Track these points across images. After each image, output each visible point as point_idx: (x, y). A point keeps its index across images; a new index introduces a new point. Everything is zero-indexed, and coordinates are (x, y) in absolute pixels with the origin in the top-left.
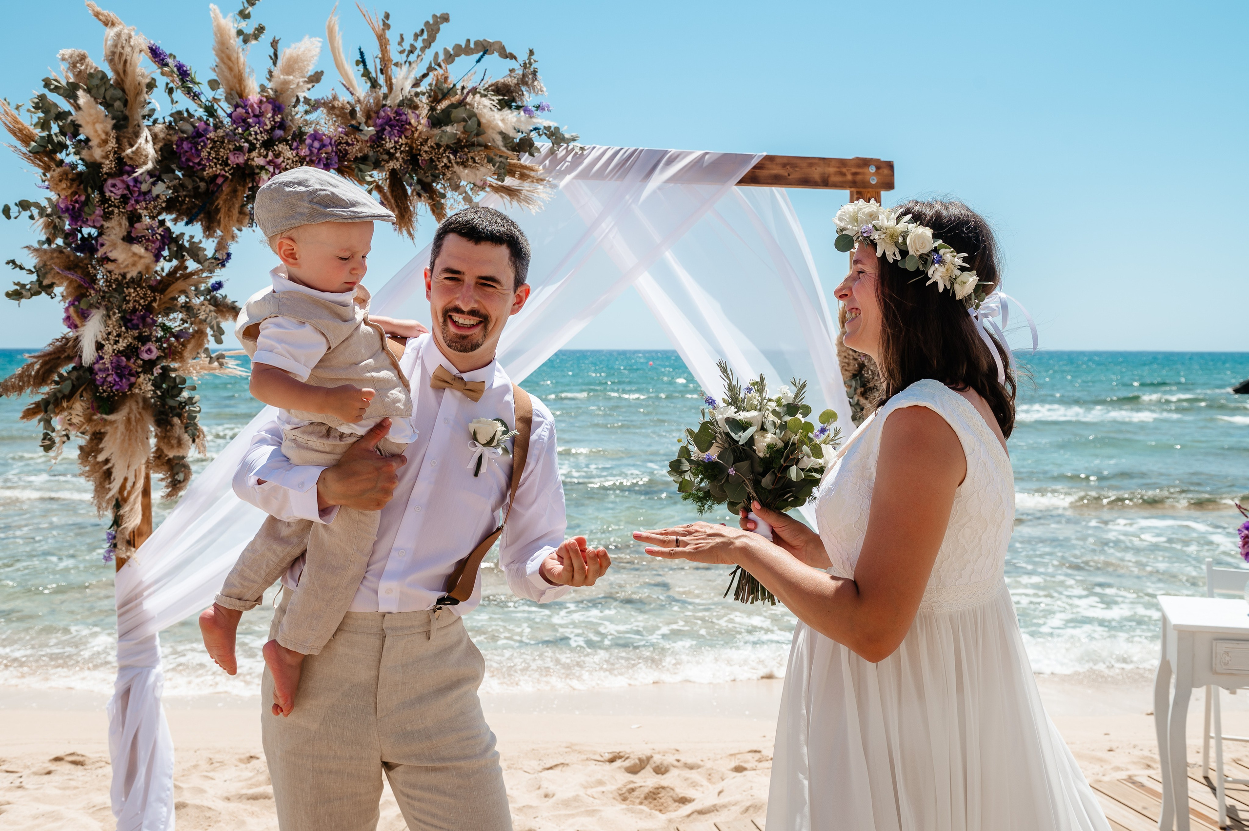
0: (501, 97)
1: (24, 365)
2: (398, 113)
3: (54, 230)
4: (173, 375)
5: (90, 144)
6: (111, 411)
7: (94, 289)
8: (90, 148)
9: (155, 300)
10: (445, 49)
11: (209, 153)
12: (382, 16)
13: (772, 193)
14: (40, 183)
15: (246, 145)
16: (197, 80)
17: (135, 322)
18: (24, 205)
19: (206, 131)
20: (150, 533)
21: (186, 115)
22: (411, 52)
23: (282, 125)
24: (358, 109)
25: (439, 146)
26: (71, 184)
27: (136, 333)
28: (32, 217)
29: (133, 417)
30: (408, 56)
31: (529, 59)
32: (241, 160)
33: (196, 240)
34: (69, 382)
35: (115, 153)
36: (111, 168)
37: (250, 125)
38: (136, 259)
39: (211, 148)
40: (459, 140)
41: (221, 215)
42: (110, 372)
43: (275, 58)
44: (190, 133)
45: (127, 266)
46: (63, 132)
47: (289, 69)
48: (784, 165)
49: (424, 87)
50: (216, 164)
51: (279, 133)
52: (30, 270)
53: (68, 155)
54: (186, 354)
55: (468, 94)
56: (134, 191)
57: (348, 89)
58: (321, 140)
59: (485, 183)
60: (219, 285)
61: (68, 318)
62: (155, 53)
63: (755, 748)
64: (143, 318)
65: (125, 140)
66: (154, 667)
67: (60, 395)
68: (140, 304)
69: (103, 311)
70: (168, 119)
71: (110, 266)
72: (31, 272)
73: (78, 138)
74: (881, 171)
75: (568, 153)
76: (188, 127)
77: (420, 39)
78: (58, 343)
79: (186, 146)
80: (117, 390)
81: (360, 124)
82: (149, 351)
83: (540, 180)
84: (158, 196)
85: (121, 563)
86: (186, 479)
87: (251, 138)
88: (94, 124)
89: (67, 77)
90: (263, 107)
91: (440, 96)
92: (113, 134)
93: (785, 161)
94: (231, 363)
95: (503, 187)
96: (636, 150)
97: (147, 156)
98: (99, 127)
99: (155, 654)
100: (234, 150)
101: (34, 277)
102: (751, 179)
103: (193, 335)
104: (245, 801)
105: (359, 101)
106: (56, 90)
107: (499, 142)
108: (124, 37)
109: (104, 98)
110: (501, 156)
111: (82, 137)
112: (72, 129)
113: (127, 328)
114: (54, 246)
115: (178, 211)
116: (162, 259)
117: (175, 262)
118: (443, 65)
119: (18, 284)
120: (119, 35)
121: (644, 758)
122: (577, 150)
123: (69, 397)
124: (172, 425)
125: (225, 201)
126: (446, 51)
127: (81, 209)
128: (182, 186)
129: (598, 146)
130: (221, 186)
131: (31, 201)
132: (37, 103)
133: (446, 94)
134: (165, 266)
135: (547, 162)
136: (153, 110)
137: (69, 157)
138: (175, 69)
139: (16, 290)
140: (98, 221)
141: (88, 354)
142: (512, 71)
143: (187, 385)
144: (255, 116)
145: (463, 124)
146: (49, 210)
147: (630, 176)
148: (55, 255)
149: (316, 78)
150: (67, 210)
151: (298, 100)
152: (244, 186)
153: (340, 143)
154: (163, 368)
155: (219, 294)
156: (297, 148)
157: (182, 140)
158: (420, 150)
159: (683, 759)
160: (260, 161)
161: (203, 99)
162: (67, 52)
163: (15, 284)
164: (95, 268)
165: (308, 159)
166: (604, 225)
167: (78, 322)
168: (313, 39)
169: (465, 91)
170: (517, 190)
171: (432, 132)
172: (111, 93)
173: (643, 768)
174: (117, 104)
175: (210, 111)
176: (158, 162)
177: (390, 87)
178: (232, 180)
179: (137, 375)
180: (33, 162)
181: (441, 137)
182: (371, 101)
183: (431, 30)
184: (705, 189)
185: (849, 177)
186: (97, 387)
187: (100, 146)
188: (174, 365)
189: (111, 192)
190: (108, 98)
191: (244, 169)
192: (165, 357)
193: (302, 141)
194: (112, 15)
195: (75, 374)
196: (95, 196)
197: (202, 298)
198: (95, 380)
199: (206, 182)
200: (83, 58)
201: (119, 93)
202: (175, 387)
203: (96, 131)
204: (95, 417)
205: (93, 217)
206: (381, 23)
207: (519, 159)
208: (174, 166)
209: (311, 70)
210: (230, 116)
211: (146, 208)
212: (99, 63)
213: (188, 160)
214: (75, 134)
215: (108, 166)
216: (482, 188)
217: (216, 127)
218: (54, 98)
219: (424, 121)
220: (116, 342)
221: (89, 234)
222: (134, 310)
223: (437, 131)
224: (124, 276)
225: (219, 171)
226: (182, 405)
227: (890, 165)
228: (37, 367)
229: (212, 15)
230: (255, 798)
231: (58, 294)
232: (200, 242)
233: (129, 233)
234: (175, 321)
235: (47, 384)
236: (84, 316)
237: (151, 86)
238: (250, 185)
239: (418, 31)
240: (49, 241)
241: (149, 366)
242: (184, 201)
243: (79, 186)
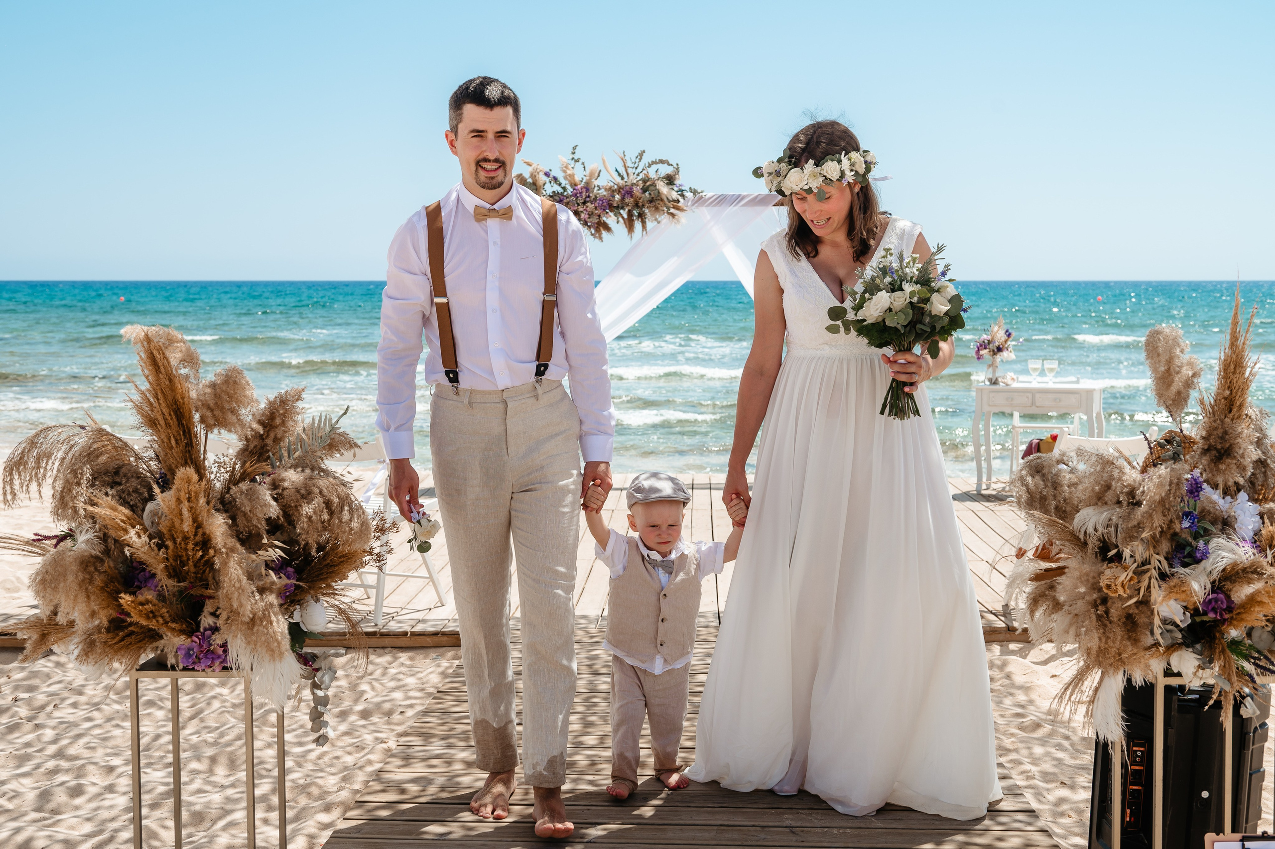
0: (667, 181)
2: (630, 189)
12: (623, 152)
16: (559, 180)
22: (635, 164)
23: (589, 196)
24: (615, 188)
25: (645, 200)
31: (677, 166)
37: (578, 197)
40: (652, 199)
43: (585, 169)
47: (590, 174)
49: (640, 177)
51: (587, 199)
55: (656, 180)
57: (612, 181)
58: (602, 201)
62: (546, 173)
70: (550, 195)
75: (699, 197)
77: (638, 159)
87: (578, 202)
90: (582, 189)
91: (645, 181)
95: (670, 213)
96: (727, 194)
100: (572, 205)
105: (617, 185)
107: (666, 200)
118: (647, 168)
122: (703, 196)
126: (647, 163)
136: (545, 191)
138: (552, 177)
142: (671, 170)
144: (580, 193)
145: (654, 191)
147: (724, 205)
151: (594, 186)
153: (609, 201)
156: (594, 204)
158: (638, 202)
160: (581, 209)
161: (562, 185)
165: (597, 208)
171: (642, 195)
175: (564, 189)
177: (628, 179)
181: (645, 197)
182: (620, 184)
183: (641, 155)
184: (759, 209)
193: (596, 201)
194: (532, 162)
206: (623, 155)
210: (571, 193)
216: (663, 214)
217: (566, 198)
219: (640, 191)
237: (545, 184)
239: (636, 156)
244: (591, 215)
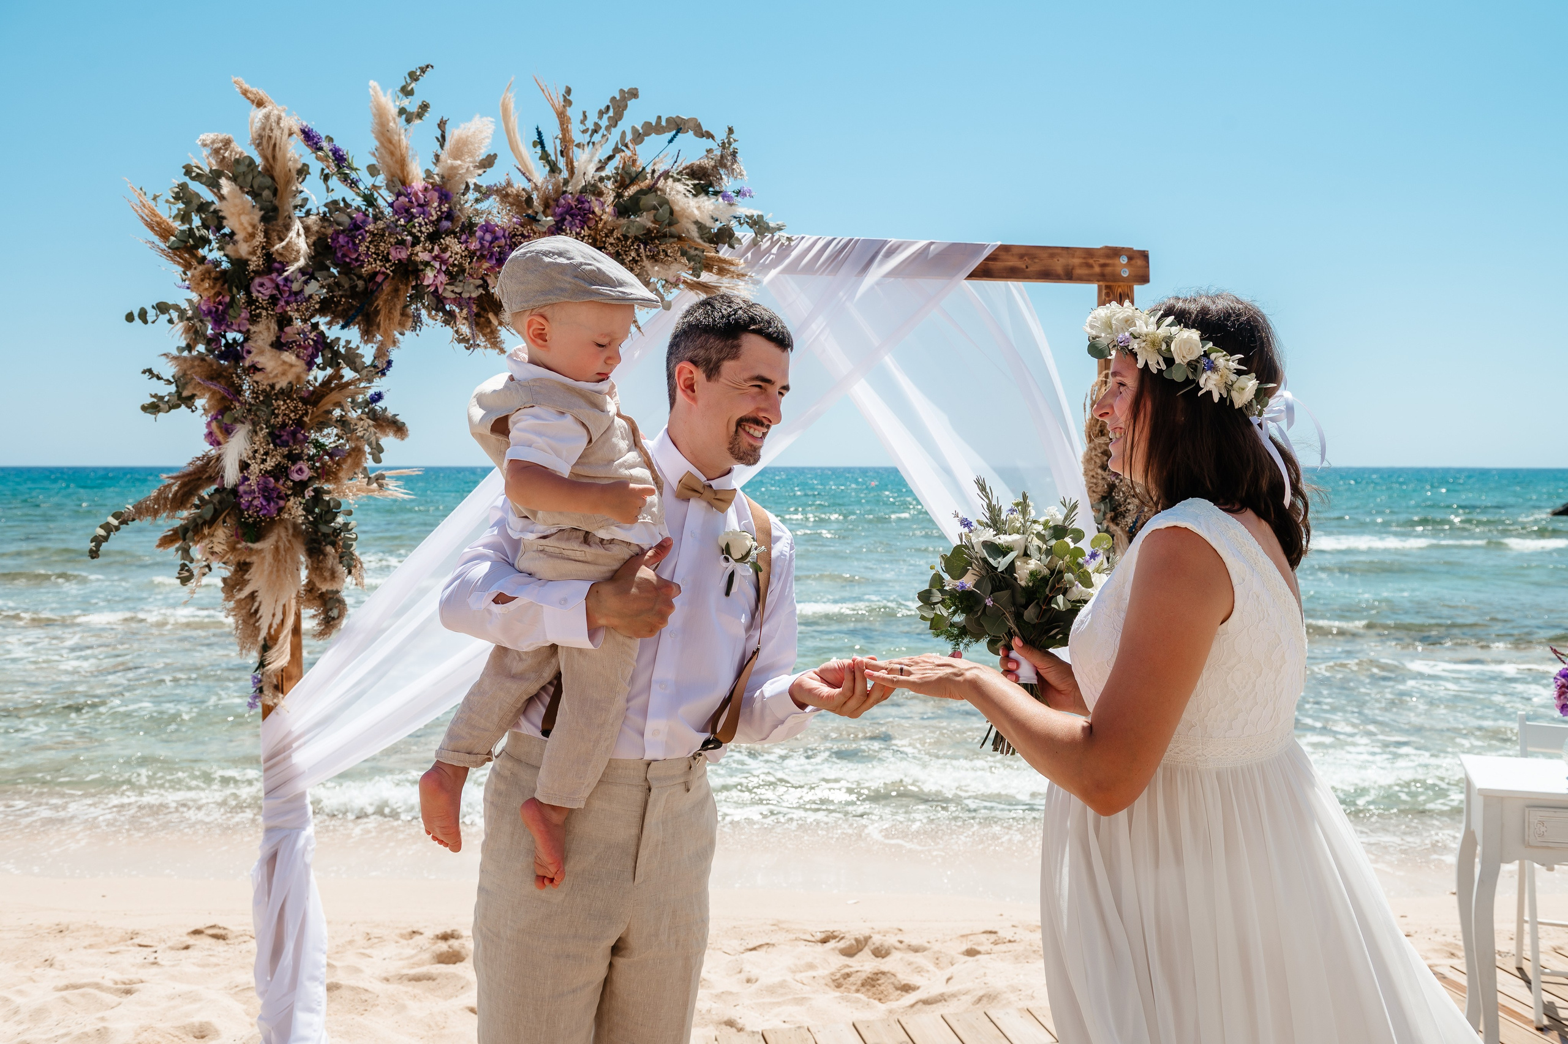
0: (696, 182)
1: (160, 486)
2: (580, 201)
3: (195, 335)
4: (327, 498)
5: (236, 238)
6: (257, 539)
7: (239, 401)
8: (235, 243)
9: (306, 414)
10: (633, 127)
11: (368, 248)
12: (563, 91)
13: (1008, 287)
14: (180, 282)
15: (409, 238)
16: (355, 166)
17: (285, 438)
18: (162, 308)
19: (365, 222)
20: (301, 677)
21: (342, 204)
22: (595, 131)
23: (449, 216)
24: (535, 197)
25: (626, 238)
26: (215, 284)
27: (285, 450)
28: (171, 321)
29: (281, 544)
30: (591, 136)
31: (728, 138)
32: (404, 255)
33: (353, 345)
34: (211, 506)
35: (263, 248)
36: (258, 265)
37: (413, 216)
38: (286, 367)
39: (370, 242)
40: (649, 231)
41: (381, 318)
42: (257, 494)
43: (442, 140)
44: (347, 225)
45: (276, 376)
46: (205, 226)
47: (457, 154)
48: (1021, 257)
49: (609, 170)
50: (375, 260)
51: (446, 224)
52: (168, 380)
53: (211, 251)
54: (342, 474)
55: (659, 178)
56: (284, 291)
57: (524, 174)
58: (493, 232)
59: (678, 279)
60: (378, 397)
61: (210, 434)
62: (309, 137)
63: (990, 929)
64: (294, 434)
65: (275, 234)
66: (304, 829)
67: (200, 521)
68: (290, 419)
69: (248, 427)
70: (322, 209)
71: (258, 377)
72: (169, 382)
73: (222, 232)
74: (1133, 262)
75: (773, 244)
76: (345, 219)
77: (605, 117)
78: (199, 463)
79: (342, 239)
80: (264, 515)
81: (537, 213)
82: (300, 470)
83: (741, 276)
84: (310, 296)
85: (267, 711)
86: (341, 616)
87: (414, 231)
88: (240, 215)
89: (209, 164)
90: (428, 195)
91: (628, 181)
92: (261, 226)
93: (1023, 251)
94: (391, 484)
95: (699, 283)
96: (851, 240)
97: (298, 252)
98: (245, 219)
99: (306, 813)
100: (396, 243)
101: (173, 388)
102: (984, 272)
103: (349, 454)
104: (406, 982)
105: (536, 188)
106: (198, 177)
107: (694, 233)
108: (273, 119)
109: (252, 186)
110: (696, 249)
111: (227, 230)
112: (216, 222)
113: (275, 446)
114: (195, 353)
115: (333, 313)
116: (315, 367)
117: (329, 371)
118: (630, 145)
119: (155, 396)
120: (267, 117)
121: (862, 938)
122: (783, 240)
123: (211, 522)
124: (325, 555)
125: (386, 301)
126: (634, 130)
127: (224, 312)
128: (338, 284)
129: (807, 236)
130: (381, 284)
131: (170, 303)
132: (177, 193)
133: (634, 180)
134: (318, 375)
135: (749, 255)
136: (306, 200)
137: (213, 253)
138: (330, 154)
139: (153, 403)
140: (244, 325)
141: (231, 475)
142: (709, 151)
143: (342, 508)
144: (420, 205)
145: (654, 212)
146: (190, 313)
147: (843, 270)
148: (196, 363)
149: (488, 162)
150: (210, 312)
151: (467, 187)
152: (407, 285)
153: (515, 235)
154: (315, 490)
155: (379, 406)
156: (466, 242)
157: (337, 233)
158: (605, 242)
159: (907, 940)
160: (424, 256)
161: (362, 188)
162: (209, 137)
163: (152, 396)
164: (240, 378)
165: (478, 253)
166: (814, 326)
167: (220, 438)
168: (484, 119)
169: (656, 175)
170: (715, 287)
171: (618, 222)
172: (259, 180)
173: (861, 950)
174: (266, 193)
175: (370, 200)
176: (311, 258)
177: (572, 172)
178: (393, 278)
179: (287, 498)
180: (172, 260)
181: (628, 227)
182: (550, 187)
183: (618, 107)
184: (930, 284)
185: (1097, 269)
186: (242, 512)
187: (246, 241)
188: (326, 487)
189: (259, 292)
190: (255, 187)
191: (407, 265)
192: (318, 478)
193: (472, 233)
194: (262, 93)
195: (218, 497)
196: (241, 296)
197: (359, 411)
198: (240, 503)
199: (365, 280)
200: (227, 143)
201: (268, 181)
202: (330, 512)
203: (242, 224)
204: (239, 546)
205: (238, 321)
206: (561, 99)
207: (718, 252)
208: (328, 262)
209: (482, 154)
210: (391, 205)
211: (298, 310)
212: (244, 148)
213: (344, 255)
214: (219, 227)
215: (255, 262)
216: (675, 285)
217: (376, 218)
218: (196, 187)
219: (609, 209)
220: (264, 461)
221: (234, 339)
222: (284, 425)
223: (623, 221)
224: (272, 386)
225: (378, 268)
226: (336, 532)
227: (1144, 255)
228: (175, 488)
229: (371, 92)
230: (417, 979)
231: (200, 407)
232: (358, 347)
233: (278, 338)
234: (329, 437)
235: (186, 509)
236: (228, 431)
237: (303, 171)
238: (414, 283)
239: (603, 108)
240: (189, 347)
241: (299, 488)
242: (340, 301)
243: (223, 285)
244: (454, 275)
